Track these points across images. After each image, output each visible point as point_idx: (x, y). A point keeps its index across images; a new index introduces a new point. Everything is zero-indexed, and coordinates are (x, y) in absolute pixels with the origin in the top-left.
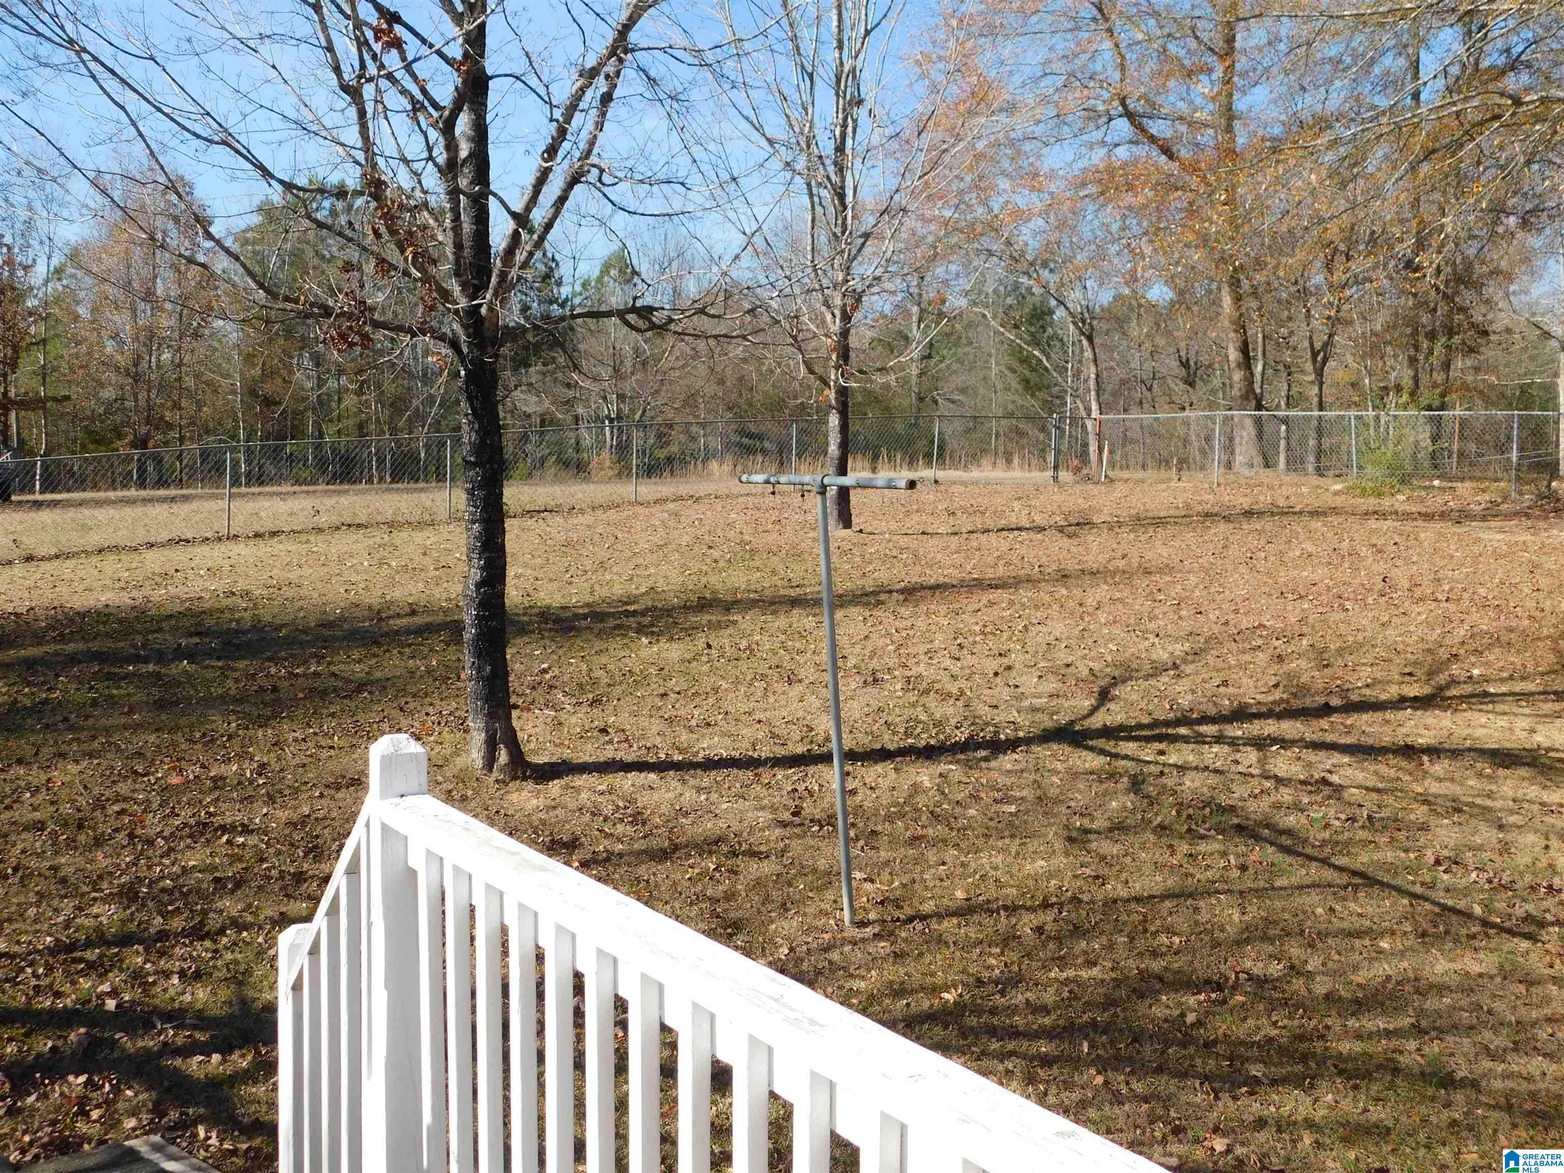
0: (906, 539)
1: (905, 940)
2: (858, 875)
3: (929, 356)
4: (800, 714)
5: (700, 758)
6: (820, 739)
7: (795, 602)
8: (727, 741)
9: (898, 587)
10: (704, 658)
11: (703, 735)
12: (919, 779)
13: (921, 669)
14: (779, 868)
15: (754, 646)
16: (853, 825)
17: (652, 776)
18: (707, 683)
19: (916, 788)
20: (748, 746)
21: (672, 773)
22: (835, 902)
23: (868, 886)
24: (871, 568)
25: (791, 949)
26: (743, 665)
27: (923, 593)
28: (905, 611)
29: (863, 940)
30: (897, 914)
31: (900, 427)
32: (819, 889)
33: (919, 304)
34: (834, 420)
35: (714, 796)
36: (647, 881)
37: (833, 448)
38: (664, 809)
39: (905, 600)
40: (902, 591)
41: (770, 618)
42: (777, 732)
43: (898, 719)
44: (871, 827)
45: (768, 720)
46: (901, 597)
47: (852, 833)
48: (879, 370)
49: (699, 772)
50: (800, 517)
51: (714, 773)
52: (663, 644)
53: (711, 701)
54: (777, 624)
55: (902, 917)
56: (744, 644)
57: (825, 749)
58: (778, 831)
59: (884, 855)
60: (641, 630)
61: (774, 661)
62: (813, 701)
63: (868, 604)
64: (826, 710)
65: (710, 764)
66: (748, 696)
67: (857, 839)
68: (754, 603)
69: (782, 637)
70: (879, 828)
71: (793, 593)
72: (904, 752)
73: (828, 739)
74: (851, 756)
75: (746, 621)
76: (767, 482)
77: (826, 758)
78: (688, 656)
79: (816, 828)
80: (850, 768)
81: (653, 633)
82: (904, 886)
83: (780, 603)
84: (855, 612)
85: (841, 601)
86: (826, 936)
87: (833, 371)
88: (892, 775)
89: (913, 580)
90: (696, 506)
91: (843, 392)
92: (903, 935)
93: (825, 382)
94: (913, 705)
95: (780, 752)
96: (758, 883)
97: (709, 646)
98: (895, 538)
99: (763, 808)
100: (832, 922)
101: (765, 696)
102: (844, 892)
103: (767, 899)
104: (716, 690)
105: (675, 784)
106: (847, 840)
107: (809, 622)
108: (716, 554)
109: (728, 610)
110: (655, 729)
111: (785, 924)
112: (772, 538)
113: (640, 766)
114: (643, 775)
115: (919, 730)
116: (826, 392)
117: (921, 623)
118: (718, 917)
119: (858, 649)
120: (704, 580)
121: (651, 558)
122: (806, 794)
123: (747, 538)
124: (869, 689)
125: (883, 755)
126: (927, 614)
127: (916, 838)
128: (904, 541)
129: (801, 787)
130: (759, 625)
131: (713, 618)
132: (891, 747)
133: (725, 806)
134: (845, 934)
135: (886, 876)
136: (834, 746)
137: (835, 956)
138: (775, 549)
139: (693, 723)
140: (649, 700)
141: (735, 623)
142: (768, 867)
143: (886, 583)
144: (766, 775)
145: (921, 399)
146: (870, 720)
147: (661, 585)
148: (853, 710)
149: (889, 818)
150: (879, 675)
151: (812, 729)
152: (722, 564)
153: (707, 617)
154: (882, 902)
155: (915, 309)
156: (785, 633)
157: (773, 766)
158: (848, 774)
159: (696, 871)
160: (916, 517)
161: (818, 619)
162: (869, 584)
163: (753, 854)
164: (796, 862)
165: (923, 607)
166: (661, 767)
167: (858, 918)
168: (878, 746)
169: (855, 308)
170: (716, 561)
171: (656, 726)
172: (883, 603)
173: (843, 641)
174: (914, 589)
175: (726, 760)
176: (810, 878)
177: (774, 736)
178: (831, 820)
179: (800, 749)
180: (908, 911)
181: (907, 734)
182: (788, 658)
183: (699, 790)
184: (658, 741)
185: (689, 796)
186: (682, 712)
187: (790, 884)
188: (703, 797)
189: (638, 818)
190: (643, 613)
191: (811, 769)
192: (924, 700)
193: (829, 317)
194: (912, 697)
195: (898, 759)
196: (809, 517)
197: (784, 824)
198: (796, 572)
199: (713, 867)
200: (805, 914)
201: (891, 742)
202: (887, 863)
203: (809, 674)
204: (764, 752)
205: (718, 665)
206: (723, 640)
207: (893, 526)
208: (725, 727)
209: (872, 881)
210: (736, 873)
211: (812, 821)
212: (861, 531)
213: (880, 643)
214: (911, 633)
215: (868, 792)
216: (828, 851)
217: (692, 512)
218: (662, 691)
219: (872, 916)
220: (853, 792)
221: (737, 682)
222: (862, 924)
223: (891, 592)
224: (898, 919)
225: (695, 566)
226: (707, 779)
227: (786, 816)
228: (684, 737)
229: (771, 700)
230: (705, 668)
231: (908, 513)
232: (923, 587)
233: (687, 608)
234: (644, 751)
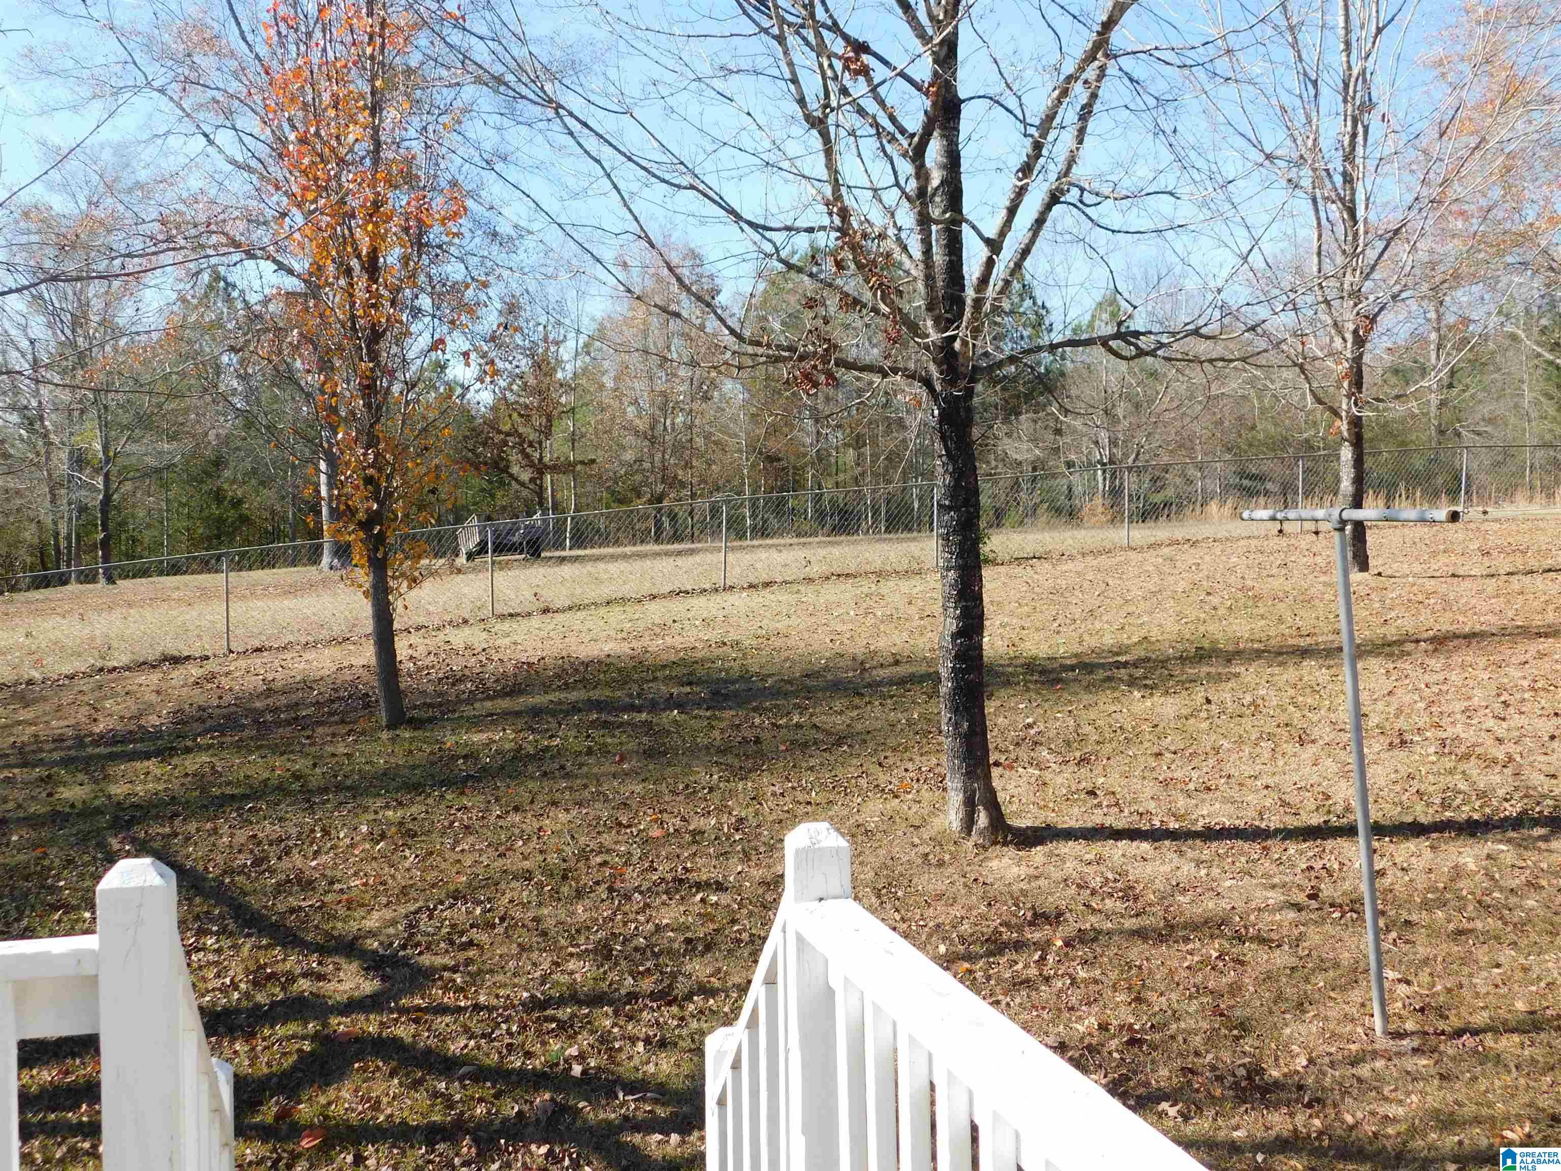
0: (1433, 582)
1: (1453, 1059)
2: (1390, 974)
3: (1450, 386)
4: (1315, 779)
5: (1199, 827)
6: (1339, 809)
7: (1304, 653)
8: (1229, 808)
9: (1425, 635)
10: (1204, 715)
11: (1203, 801)
12: (1461, 860)
13: (1459, 729)
14: (1293, 961)
15: (1260, 702)
16: (1383, 913)
17: (1145, 846)
18: (1207, 742)
19: (1458, 872)
20: (1255, 814)
21: (1167, 843)
22: (1363, 1005)
23: (1402, 989)
24: (1393, 614)
25: (1311, 1061)
26: (1247, 722)
27: (1456, 642)
28: (1435, 663)
29: (1399, 1054)
30: (1442, 1025)
31: (1418, 463)
32: (1343, 989)
33: (1438, 330)
34: (1347, 453)
35: (1215, 871)
36: (1140, 967)
37: (1346, 485)
38: (1159, 885)
39: (1436, 650)
40: (1432, 640)
41: (1277, 670)
42: (1287, 798)
43: (1431, 789)
44: (1405, 915)
45: (1278, 785)
46: (1430, 647)
47: (1381, 923)
48: (1398, 397)
49: (1198, 842)
50: (1310, 560)
51: (1215, 844)
52: (1157, 698)
53: (1211, 762)
54: (1285, 677)
55: (1448, 1029)
56: (1248, 699)
57: (1345, 820)
58: (1292, 915)
59: (1422, 951)
60: (1132, 682)
61: (1284, 718)
62: (1329, 765)
63: (1391, 655)
64: (1345, 775)
65: (1210, 834)
66: (1253, 758)
67: (1388, 930)
68: (1258, 654)
69: (1292, 692)
70: (1414, 917)
71: (1303, 643)
72: (1440, 827)
73: (1348, 809)
74: (1378, 830)
75: (1249, 673)
76: (1273, 519)
77: (1350, 831)
78: (1185, 712)
79: (1337, 915)
80: (1376, 844)
81: (1146, 686)
82: (1449, 991)
83: (1287, 653)
84: (1374, 663)
85: (1361, 652)
86: (1353, 1047)
87: (1345, 401)
88: (1428, 854)
89: (1444, 628)
90: (1192, 551)
91: (1356, 423)
92: (1450, 1051)
93: (1336, 413)
94: (1451, 772)
95: (1292, 822)
96: (1269, 977)
97: (1209, 701)
98: (1420, 581)
99: (1274, 887)
100: (1360, 1030)
101: (1274, 758)
102: (1374, 994)
103: (1279, 998)
104: (1217, 750)
105: (1171, 855)
106: (1377, 931)
107: (1323, 675)
108: (1215, 600)
109: (1229, 661)
110: (1149, 793)
111: (1303, 1029)
112: (1276, 583)
113: (1133, 834)
114: (1135, 843)
115: (1458, 801)
116: (1338, 423)
117: (1455, 677)
118: (1222, 1015)
119: (1380, 706)
120: (1202, 629)
121: (1143, 606)
122: (1324, 873)
123: (1249, 583)
124: (1396, 752)
125: (1417, 830)
126: (1463, 666)
127: (1460, 932)
128: (1430, 584)
129: (1318, 865)
130: (1265, 677)
131: (1213, 670)
132: (1423, 820)
133: (1228, 883)
134: (1377, 1046)
135: (1425, 978)
136: (1359, 816)
137: (1364, 1070)
138: (1281, 595)
139: (1191, 786)
140: (1142, 760)
141: (1237, 675)
142: (1282, 958)
143: (1411, 632)
144: (1275, 845)
145: (1442, 432)
146: (1398, 788)
147: (1155, 634)
148: (1378, 776)
149: (1426, 905)
150: (1407, 737)
151: (1328, 797)
152: (1222, 611)
153: (1205, 669)
154: (1422, 1010)
155: (1434, 336)
156: (1295, 686)
157: (1284, 839)
158: (1375, 851)
159: (1196, 958)
160: (1443, 559)
161: (1333, 671)
162: (1391, 633)
163: (1261, 940)
164: (1314, 953)
165: (1457, 659)
166: (1155, 835)
167: (1392, 1027)
168: (1409, 819)
169: (1368, 330)
170: (1215, 608)
171: (1150, 789)
172: (1409, 654)
173: (1364, 696)
174: (1446, 638)
175: (1229, 830)
176: (1331, 973)
177: (1284, 804)
178: (1355, 905)
179: (1316, 820)
180: (1455, 1022)
181: (1445, 805)
182: (1298, 715)
183: (1199, 863)
184: (1151, 806)
185: (1187, 869)
186: (1178, 774)
187: (1307, 981)
188: (1203, 872)
189: (1129, 893)
190: (1135, 665)
191: (1330, 844)
192: (1463, 766)
193: (1338, 342)
194: (1448, 763)
195: (1434, 835)
196: (1318, 559)
197: (1298, 907)
198: (1306, 619)
199: (1215, 954)
200: (1326, 1019)
201: (1424, 814)
202: (1426, 961)
203: (1323, 733)
204: (1274, 822)
205: (1219, 722)
206: (1224, 694)
207: (1417, 568)
208: (1229, 793)
209: (1408, 983)
210: (1242, 963)
211: (1332, 905)
212: (1379, 574)
213: (1407, 699)
214: (1444, 688)
215: (1400, 874)
216: (1351, 942)
217: (1189, 556)
218: (1155, 749)
219: (1410, 1026)
220: (1381, 873)
221: (1240, 741)
222: (1398, 1035)
223: (1417, 641)
224: (1443, 1033)
225: (1193, 613)
226: (1207, 851)
227: (1301, 898)
228: (1182, 803)
229: (1281, 763)
230: (1205, 725)
231: (1434, 554)
232: (1456, 636)
233: (1183, 659)
234: (1136, 817)
